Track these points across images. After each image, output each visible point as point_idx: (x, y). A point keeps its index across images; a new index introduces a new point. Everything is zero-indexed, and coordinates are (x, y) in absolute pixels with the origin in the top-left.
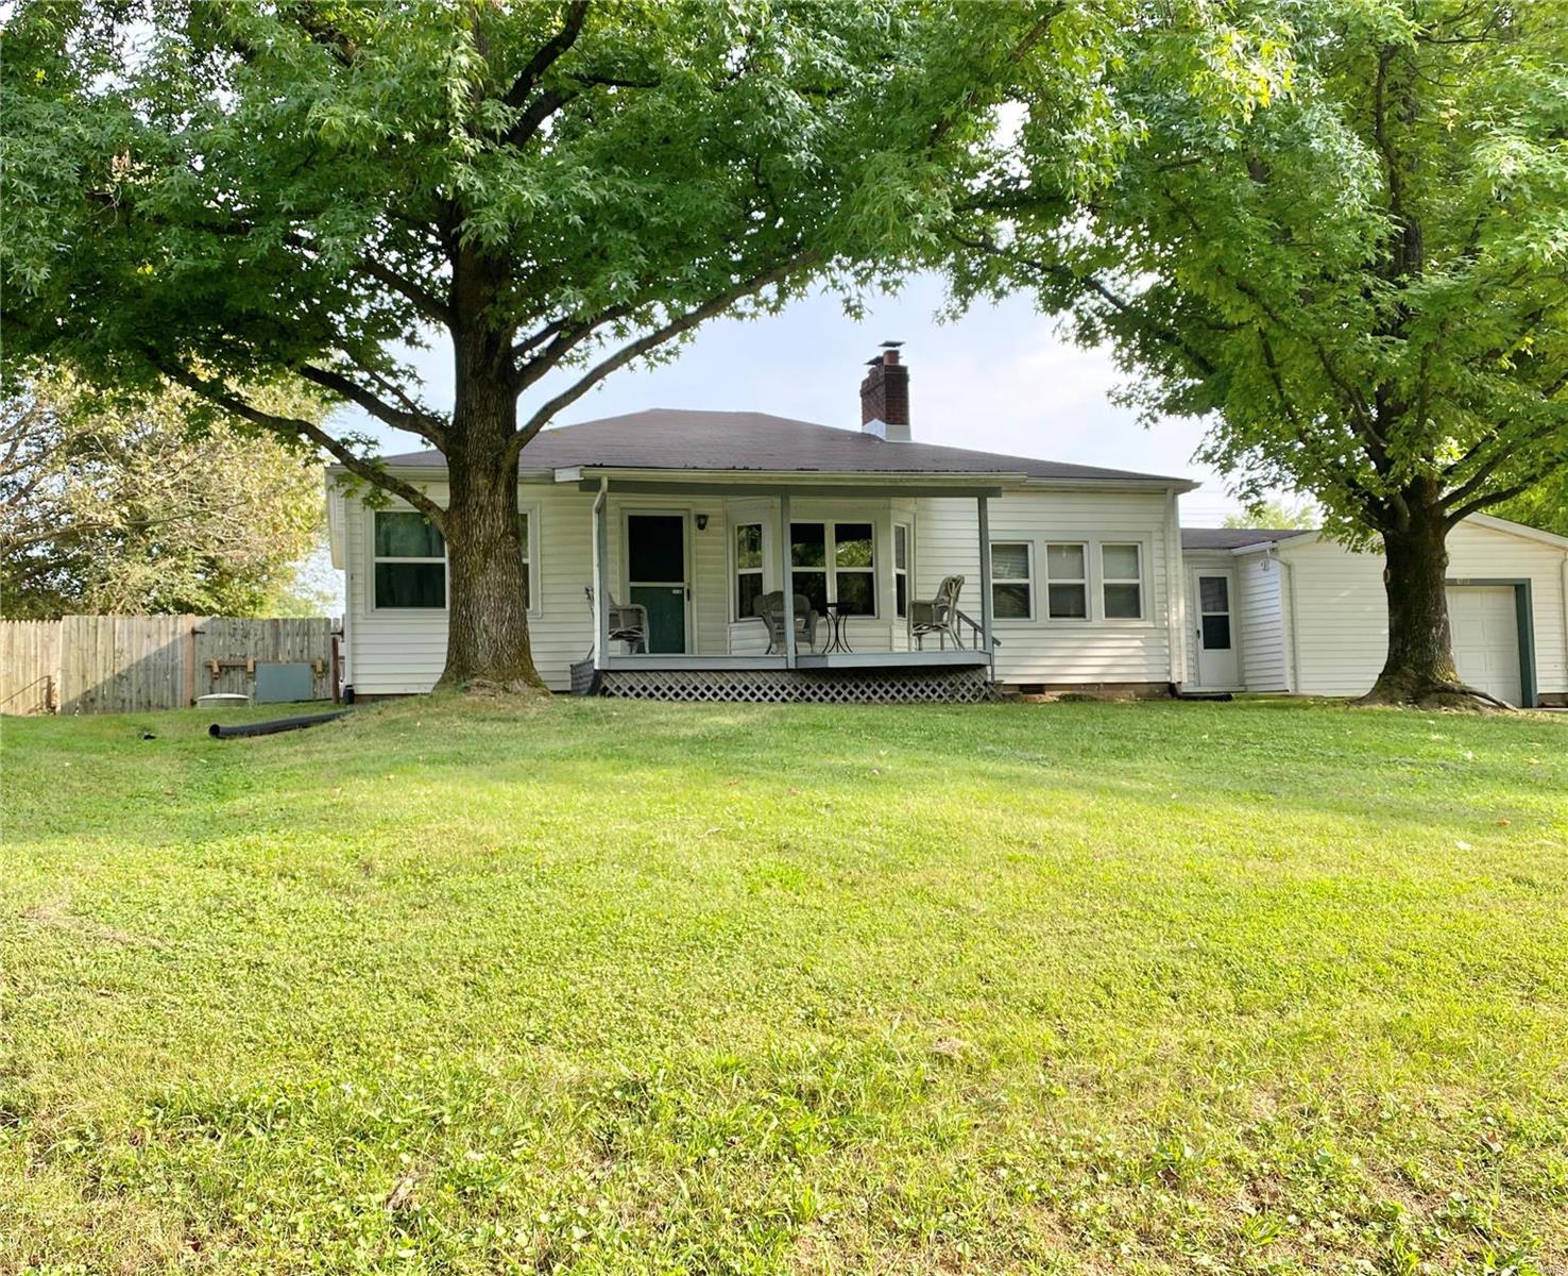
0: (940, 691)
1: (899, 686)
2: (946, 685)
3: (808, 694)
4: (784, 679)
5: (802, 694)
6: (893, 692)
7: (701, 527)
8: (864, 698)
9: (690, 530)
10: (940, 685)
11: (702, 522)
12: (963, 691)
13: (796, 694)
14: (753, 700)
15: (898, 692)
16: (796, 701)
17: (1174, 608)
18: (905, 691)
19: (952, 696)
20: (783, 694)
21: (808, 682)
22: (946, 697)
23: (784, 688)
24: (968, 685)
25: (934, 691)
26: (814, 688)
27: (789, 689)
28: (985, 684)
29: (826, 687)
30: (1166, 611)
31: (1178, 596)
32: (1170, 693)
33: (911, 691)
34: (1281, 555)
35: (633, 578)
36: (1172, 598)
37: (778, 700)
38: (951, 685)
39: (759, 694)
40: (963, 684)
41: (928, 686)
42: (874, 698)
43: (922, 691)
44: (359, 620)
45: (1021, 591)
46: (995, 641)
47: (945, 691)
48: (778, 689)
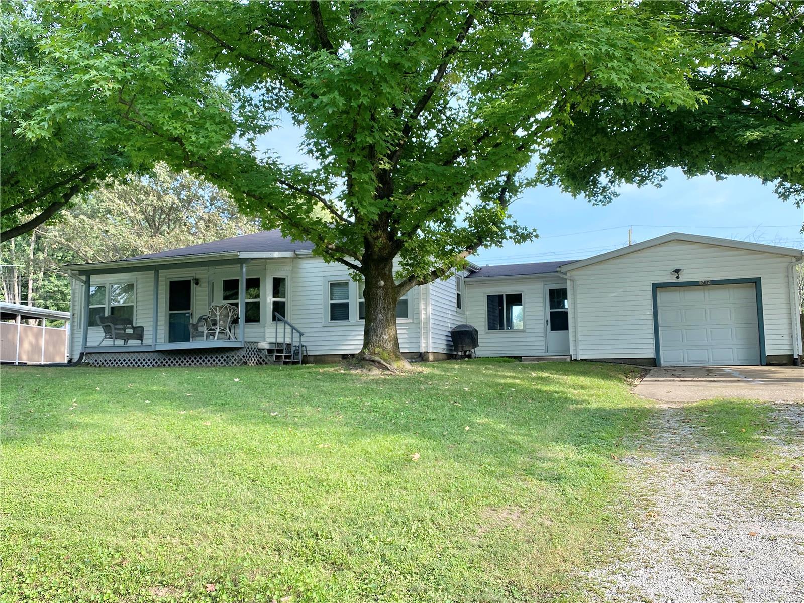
0: (222, 360)
2: (225, 357)
3: (164, 362)
4: (149, 356)
5: (162, 362)
6: (201, 361)
7: (197, 284)
8: (188, 364)
10: (222, 357)
11: (197, 282)
12: (233, 360)
13: (159, 363)
14: (141, 366)
15: (203, 361)
16: (158, 366)
17: (423, 311)
18: (206, 361)
19: (227, 363)
20: (154, 363)
21: (164, 357)
22: (224, 363)
23: (154, 360)
24: (236, 357)
25: (219, 360)
26: (167, 360)
27: (157, 360)
28: (244, 357)
29: (172, 360)
30: (418, 313)
31: (426, 305)
32: (420, 357)
33: (209, 361)
34: (568, 274)
35: (171, 309)
36: (422, 306)
37: (151, 366)
38: (227, 357)
39: (144, 363)
40: (233, 357)
41: (217, 358)
42: (193, 364)
43: (214, 361)
44: (75, 332)
45: (346, 306)
46: (301, 334)
47: (225, 360)
48: (152, 360)
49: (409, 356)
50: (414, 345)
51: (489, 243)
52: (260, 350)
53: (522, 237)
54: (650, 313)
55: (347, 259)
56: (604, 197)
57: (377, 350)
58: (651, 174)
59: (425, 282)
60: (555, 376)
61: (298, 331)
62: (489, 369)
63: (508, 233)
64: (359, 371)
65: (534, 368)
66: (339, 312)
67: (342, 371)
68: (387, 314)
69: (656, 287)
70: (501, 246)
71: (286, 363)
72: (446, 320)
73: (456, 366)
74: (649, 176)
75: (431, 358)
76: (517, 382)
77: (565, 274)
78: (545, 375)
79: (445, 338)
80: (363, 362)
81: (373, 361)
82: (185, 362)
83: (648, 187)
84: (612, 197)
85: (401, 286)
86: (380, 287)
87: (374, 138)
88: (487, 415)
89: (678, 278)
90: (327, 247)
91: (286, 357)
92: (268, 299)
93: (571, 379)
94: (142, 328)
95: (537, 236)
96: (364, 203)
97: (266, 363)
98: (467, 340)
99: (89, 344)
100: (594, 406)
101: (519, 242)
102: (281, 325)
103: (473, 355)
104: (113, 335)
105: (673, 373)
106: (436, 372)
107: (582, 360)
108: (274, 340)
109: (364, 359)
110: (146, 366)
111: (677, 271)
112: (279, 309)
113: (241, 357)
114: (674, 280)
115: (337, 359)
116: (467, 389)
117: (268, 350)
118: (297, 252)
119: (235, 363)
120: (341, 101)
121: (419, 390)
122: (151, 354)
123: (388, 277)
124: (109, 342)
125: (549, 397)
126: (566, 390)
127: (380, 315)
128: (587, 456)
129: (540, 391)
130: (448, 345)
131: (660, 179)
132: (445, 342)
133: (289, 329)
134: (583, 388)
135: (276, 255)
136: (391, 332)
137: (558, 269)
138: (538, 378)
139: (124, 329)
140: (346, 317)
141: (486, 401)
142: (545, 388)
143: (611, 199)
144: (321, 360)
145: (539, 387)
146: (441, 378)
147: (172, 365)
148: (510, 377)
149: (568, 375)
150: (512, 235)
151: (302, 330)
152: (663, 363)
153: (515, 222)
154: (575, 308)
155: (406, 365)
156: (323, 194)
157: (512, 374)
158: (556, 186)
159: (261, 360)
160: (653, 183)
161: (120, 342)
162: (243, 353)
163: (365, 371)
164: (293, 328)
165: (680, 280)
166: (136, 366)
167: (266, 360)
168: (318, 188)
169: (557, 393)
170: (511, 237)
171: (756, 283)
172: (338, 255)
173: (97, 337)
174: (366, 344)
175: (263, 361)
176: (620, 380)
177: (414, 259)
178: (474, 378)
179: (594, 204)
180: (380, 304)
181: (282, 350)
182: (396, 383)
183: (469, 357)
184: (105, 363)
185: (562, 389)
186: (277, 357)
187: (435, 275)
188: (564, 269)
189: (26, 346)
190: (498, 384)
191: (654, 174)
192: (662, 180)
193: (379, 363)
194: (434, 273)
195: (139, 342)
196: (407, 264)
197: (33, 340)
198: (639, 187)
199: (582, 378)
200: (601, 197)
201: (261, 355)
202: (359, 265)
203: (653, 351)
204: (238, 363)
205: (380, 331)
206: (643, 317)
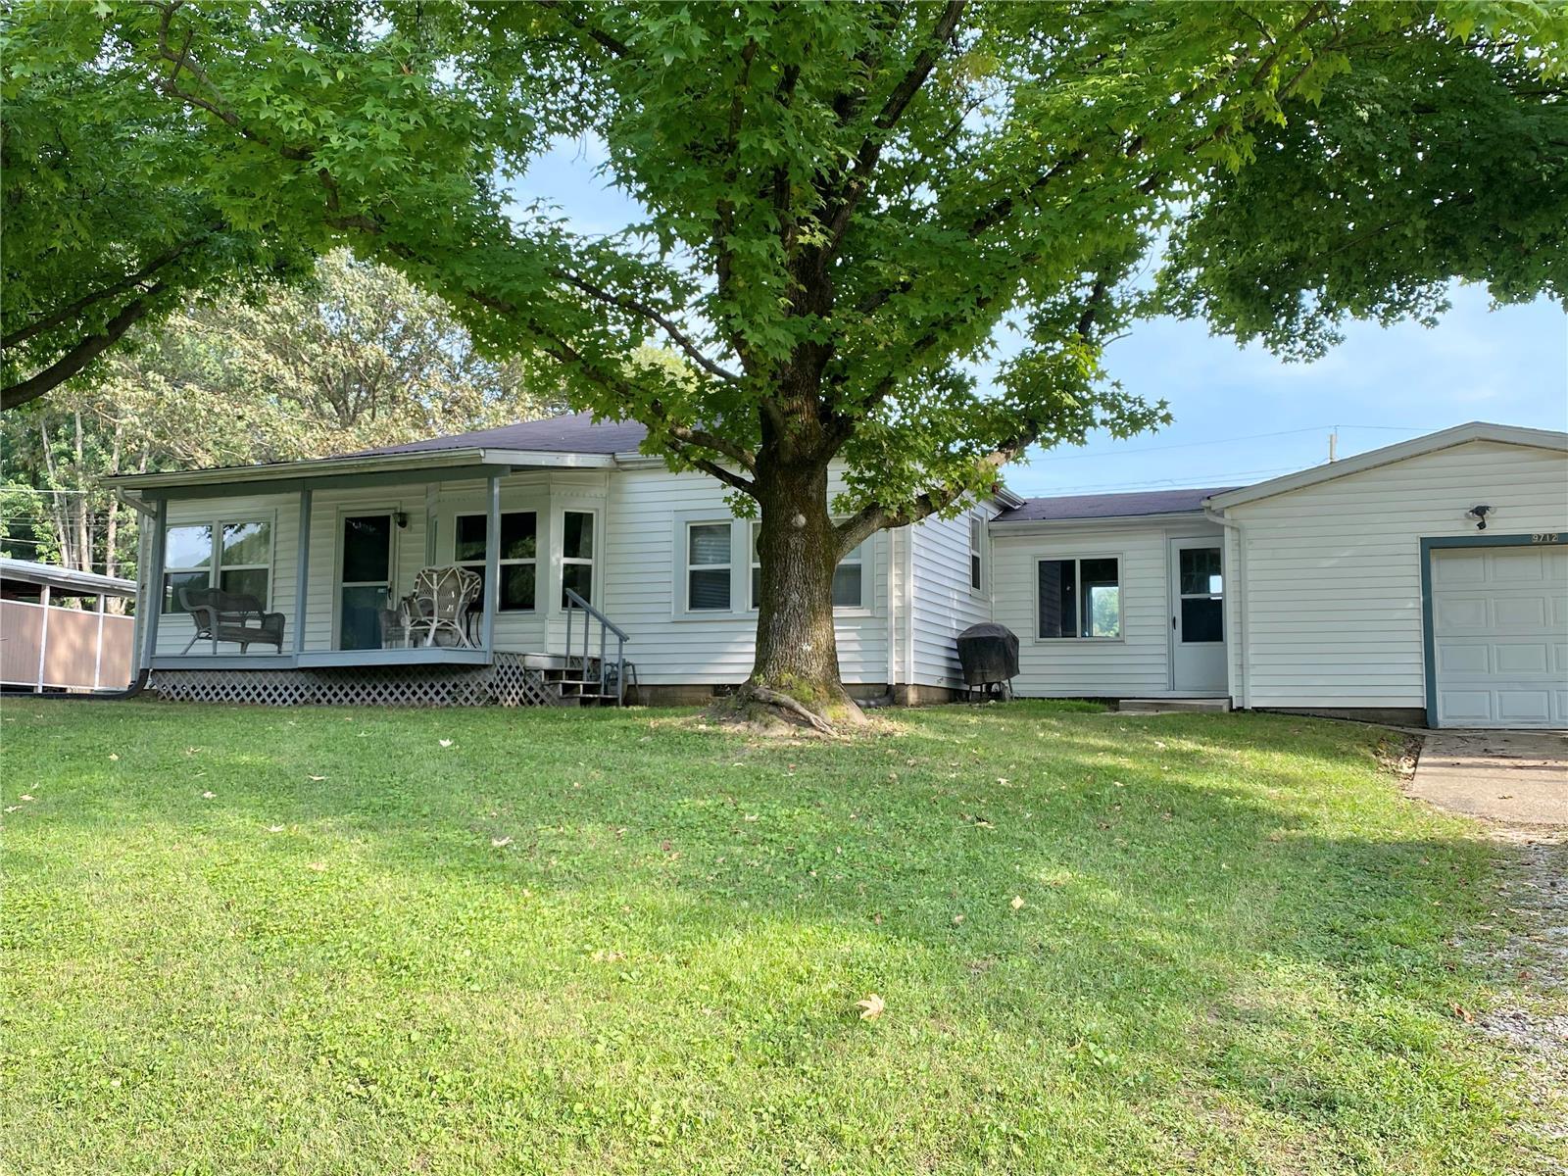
1: (403, 687)
2: (449, 687)
3: (319, 695)
5: (314, 694)
7: (403, 524)
8: (369, 700)
9: (394, 528)
10: (444, 686)
12: (467, 693)
13: (307, 695)
14: (269, 701)
15: (403, 693)
16: (306, 702)
17: (896, 593)
18: (409, 693)
19: (455, 700)
20: (296, 695)
21: (319, 683)
22: (449, 700)
23: (297, 689)
24: (473, 686)
25: (437, 693)
26: (325, 689)
27: (302, 689)
28: (491, 686)
29: (336, 689)
30: (885, 596)
31: (903, 577)
32: (888, 696)
33: (414, 693)
34: (1227, 515)
35: (345, 580)
36: (894, 580)
37: (290, 701)
38: (455, 686)
39: (275, 695)
40: (467, 685)
41: (432, 687)
42: (380, 700)
43: (426, 693)
45: (724, 577)
46: (623, 639)
47: (449, 693)
48: (292, 689)
49: (862, 692)
50: (875, 668)
51: (1052, 436)
52: (529, 672)
53: (1132, 421)
54: (1414, 604)
55: (721, 462)
56: (1309, 344)
57: (787, 677)
58: (1412, 297)
59: (902, 520)
60: (1213, 750)
61: (616, 632)
62: (1052, 729)
63: (1099, 413)
64: (741, 727)
65: (1158, 728)
66: (708, 590)
67: (703, 727)
68: (811, 593)
69: (1431, 546)
70: (1083, 442)
71: (585, 702)
72: (947, 613)
73: (973, 720)
74: (1408, 301)
75: (912, 696)
76: (1125, 762)
77: (1221, 514)
78: (1188, 745)
79: (944, 653)
80: (751, 706)
81: (776, 704)
82: (363, 694)
83: (1407, 324)
84: (1326, 344)
85: (848, 527)
86: (797, 530)
87: (785, 144)
88: (1065, 860)
89: (1482, 526)
90: (672, 433)
91: (588, 689)
92: (552, 559)
93: (1250, 758)
95: (1167, 419)
96: (758, 319)
97: (542, 702)
98: (995, 659)
99: (159, 652)
100: (1333, 832)
101: (1123, 433)
102: (578, 617)
103: (1007, 693)
104: (214, 631)
105: (1483, 745)
106: (925, 733)
107: (1257, 710)
108: (563, 651)
109: (755, 699)
110: (279, 701)
111: (1480, 511)
112: (577, 582)
113: (485, 686)
114: (1471, 530)
115: (702, 696)
116: (1003, 781)
117: (546, 672)
118: (620, 457)
119: (472, 699)
120: (698, 36)
121: (886, 782)
122: (291, 676)
123: (815, 505)
124: (204, 648)
125: (1210, 808)
126: (1248, 787)
127: (795, 597)
128: (1378, 1007)
129: (1185, 790)
130: (951, 670)
131: (1433, 307)
132: (944, 663)
133: (595, 627)
134: (1286, 781)
135: (571, 460)
136: (821, 635)
137: (1205, 503)
138: (1173, 754)
139: (243, 619)
140: (724, 602)
141: (1055, 817)
142: (1198, 782)
143: (1323, 349)
144: (664, 697)
145: (1181, 778)
146: (939, 749)
147: (335, 701)
148: (1105, 750)
149: (1241, 747)
150: (1108, 415)
151: (624, 630)
152: (1443, 719)
153: (1117, 385)
154: (1241, 592)
155: (857, 717)
156: (668, 309)
157: (1107, 743)
158: (1199, 317)
159: (531, 695)
160: (1417, 316)
161: (231, 648)
162: (491, 677)
163: (755, 726)
164: (605, 624)
165: (1487, 532)
166: (258, 701)
167: (542, 695)
168: (656, 295)
169: (1230, 793)
170: (1104, 422)
172: (699, 453)
173: (179, 636)
174: (761, 665)
175: (536, 696)
176: (1367, 761)
177: (878, 468)
178: (1018, 752)
179: (1286, 360)
180: (796, 569)
181: (581, 672)
182: (827, 758)
183: (998, 696)
185: (1237, 784)
186: (567, 688)
187: (926, 504)
188: (1217, 504)
189: (62, 651)
190: (1079, 770)
191: (1420, 295)
192: (1438, 309)
193: (790, 708)
194: (924, 499)
195: (274, 647)
196: (860, 480)
197: (78, 641)
198: (1384, 324)
199: (1277, 757)
200: (1301, 344)
201: (531, 683)
202: (749, 477)
203: (1421, 692)
204: (478, 699)
205: (793, 633)
206: (1399, 615)
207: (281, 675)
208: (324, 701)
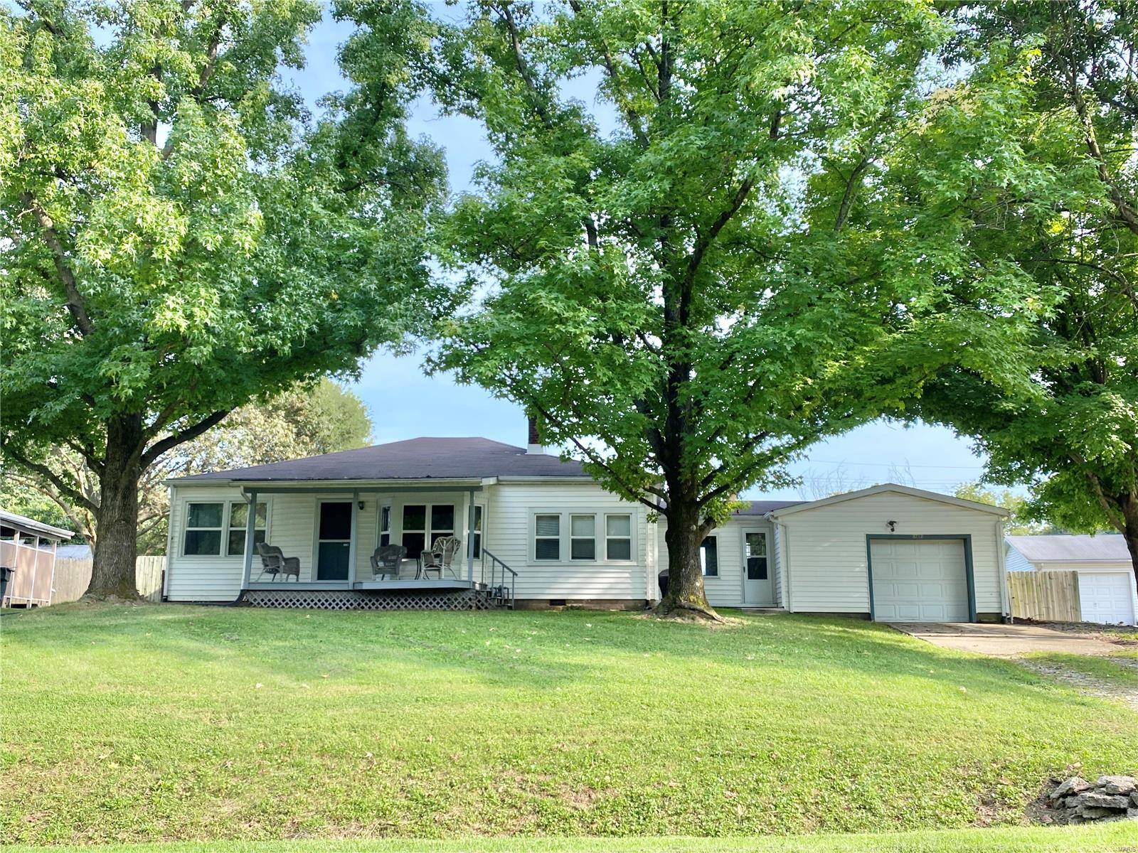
0: (442, 603)
2: (445, 600)
4: (349, 596)
5: (359, 604)
6: (413, 603)
7: (362, 508)
8: (395, 607)
9: (355, 508)
10: (442, 600)
11: (362, 506)
12: (456, 603)
13: (355, 604)
14: (330, 608)
16: (355, 608)
17: (650, 553)
19: (449, 606)
20: (348, 604)
21: (363, 598)
22: (445, 607)
23: (348, 601)
24: (460, 600)
25: (438, 603)
26: (367, 601)
27: (352, 601)
28: (470, 599)
29: (374, 601)
30: (645, 555)
31: (653, 546)
32: (647, 606)
34: (780, 519)
35: (321, 537)
36: (649, 547)
38: (449, 599)
39: (333, 604)
40: (456, 599)
41: (434, 600)
42: (402, 607)
43: (431, 603)
44: (174, 561)
45: (555, 543)
46: (515, 574)
47: (445, 603)
48: (345, 601)
50: (638, 591)
54: (864, 565)
61: (509, 570)
64: (679, 620)
69: (871, 538)
77: (776, 518)
80: (678, 610)
82: (392, 604)
86: (693, 532)
89: (893, 530)
92: (464, 531)
94: (296, 560)
97: (486, 608)
107: (795, 613)
109: (680, 607)
110: (344, 608)
111: (891, 523)
113: (467, 600)
114: (888, 532)
115: (543, 605)
118: (501, 478)
123: (697, 521)
124: (270, 578)
133: (499, 567)
144: (522, 606)
151: (514, 570)
152: (877, 620)
154: (787, 556)
162: (470, 595)
163: (686, 619)
164: (502, 566)
165: (894, 533)
166: (323, 608)
167: (486, 604)
171: (965, 540)
174: (677, 590)
180: (692, 549)
184: (276, 604)
188: (776, 513)
189: (20, 576)
193: (703, 612)
197: (26, 570)
201: (479, 598)
202: (663, 505)
203: (868, 605)
204: (463, 607)
205: (692, 578)
206: (857, 569)
207: (338, 594)
208: (366, 607)
